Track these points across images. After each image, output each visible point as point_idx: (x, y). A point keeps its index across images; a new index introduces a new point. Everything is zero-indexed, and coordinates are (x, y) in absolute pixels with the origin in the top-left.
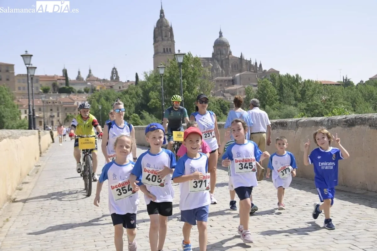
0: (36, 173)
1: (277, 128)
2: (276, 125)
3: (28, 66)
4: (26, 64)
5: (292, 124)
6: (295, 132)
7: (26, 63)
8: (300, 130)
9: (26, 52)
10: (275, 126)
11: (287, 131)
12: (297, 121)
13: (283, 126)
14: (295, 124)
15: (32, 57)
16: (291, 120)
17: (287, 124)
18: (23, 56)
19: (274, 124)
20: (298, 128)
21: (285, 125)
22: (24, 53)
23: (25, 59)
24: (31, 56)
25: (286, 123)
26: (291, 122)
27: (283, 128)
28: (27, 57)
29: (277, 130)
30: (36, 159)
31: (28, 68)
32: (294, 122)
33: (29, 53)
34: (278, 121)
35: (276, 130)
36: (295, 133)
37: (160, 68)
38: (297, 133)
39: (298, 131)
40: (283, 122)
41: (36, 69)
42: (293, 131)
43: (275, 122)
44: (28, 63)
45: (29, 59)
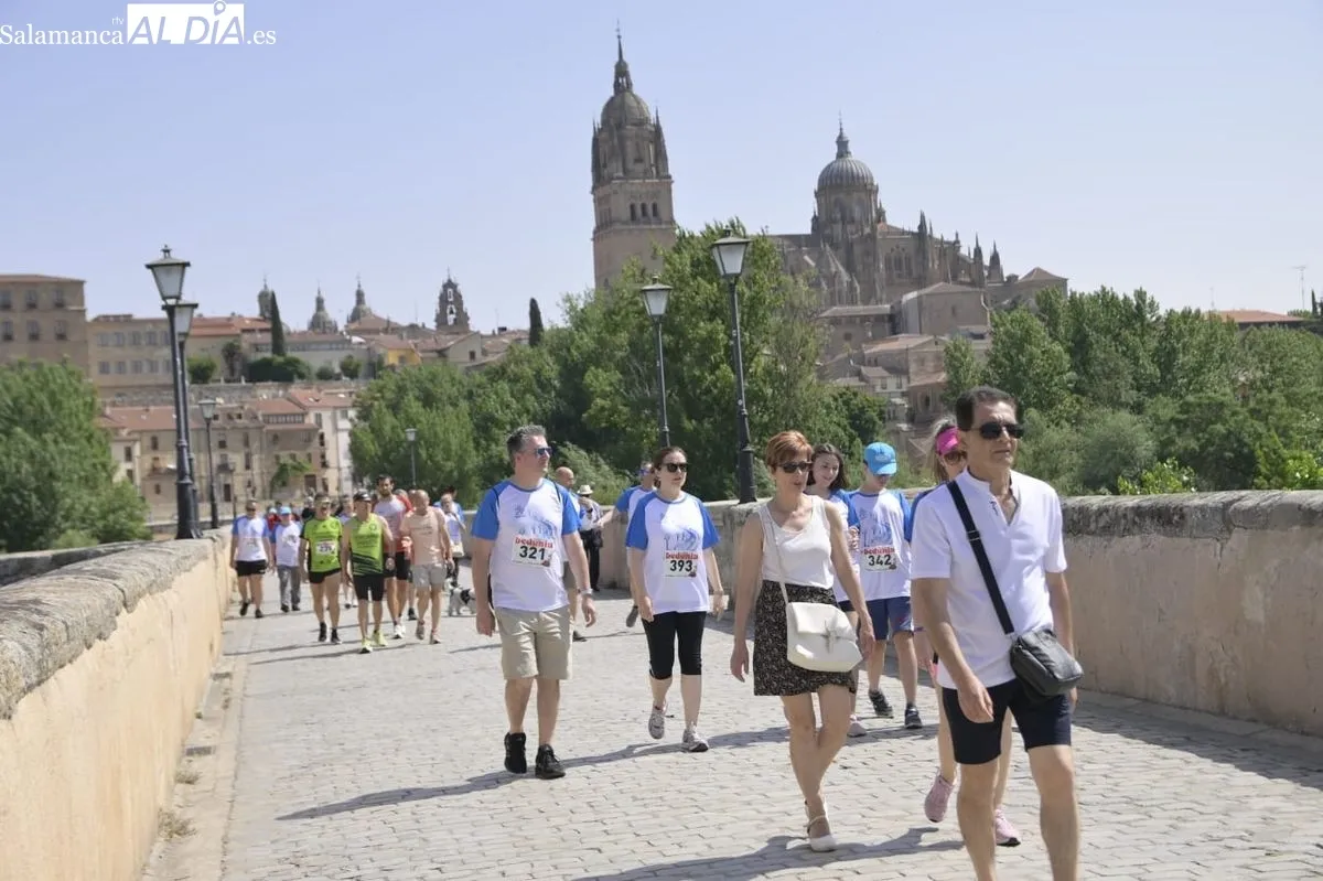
0: (225, 707)
1: (1140, 527)
2: (1137, 519)
3: (172, 302)
4: (164, 298)
5: (1203, 516)
6: (1219, 545)
7: (167, 293)
8: (1239, 538)
9: (166, 251)
10: (1135, 523)
11: (1187, 541)
12: (1227, 505)
13: (1169, 522)
14: (1218, 518)
15: (187, 269)
16: (1202, 502)
17: (1182, 517)
18: (155, 269)
19: (1130, 516)
20: (1230, 532)
21: (1176, 518)
22: (158, 257)
23: (164, 279)
24: (185, 265)
25: (1181, 512)
26: (1202, 509)
27: (1168, 528)
28: (168, 270)
29: (1142, 539)
31: (169, 308)
32: (1215, 510)
33: (177, 256)
34: (1145, 504)
35: (1137, 538)
36: (1218, 552)
38: (1224, 552)
39: (1230, 543)
40: (1167, 508)
41: (197, 308)
42: (1209, 544)
43: (1133, 508)
44: (175, 292)
45: (179, 277)
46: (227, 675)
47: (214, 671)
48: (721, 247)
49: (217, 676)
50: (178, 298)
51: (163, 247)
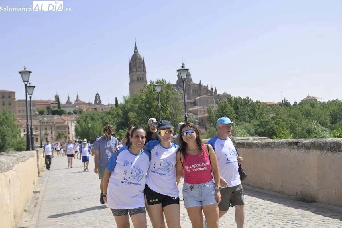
0: (35, 206)
3: (26, 83)
4: (24, 82)
7: (25, 80)
9: (25, 68)
15: (31, 74)
18: (21, 73)
22: (22, 70)
23: (23, 76)
24: (30, 72)
28: (25, 73)
30: (34, 183)
31: (26, 85)
33: (28, 70)
37: (156, 86)
41: (35, 88)
44: (27, 80)
45: (28, 76)
46: (39, 192)
47: (34, 190)
48: (181, 71)
49: (36, 192)
50: (28, 82)
51: (24, 67)
